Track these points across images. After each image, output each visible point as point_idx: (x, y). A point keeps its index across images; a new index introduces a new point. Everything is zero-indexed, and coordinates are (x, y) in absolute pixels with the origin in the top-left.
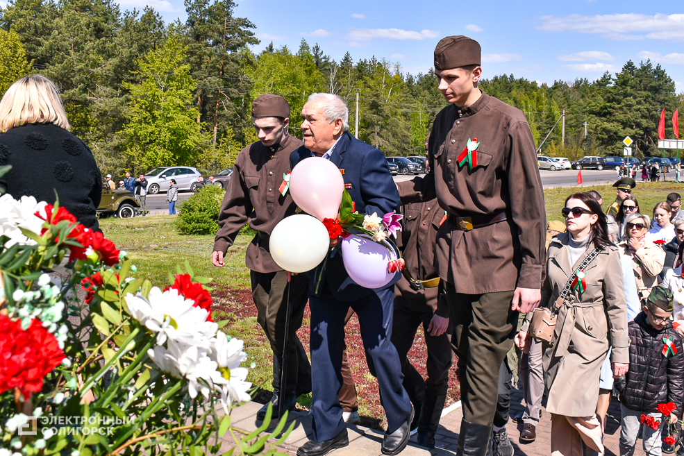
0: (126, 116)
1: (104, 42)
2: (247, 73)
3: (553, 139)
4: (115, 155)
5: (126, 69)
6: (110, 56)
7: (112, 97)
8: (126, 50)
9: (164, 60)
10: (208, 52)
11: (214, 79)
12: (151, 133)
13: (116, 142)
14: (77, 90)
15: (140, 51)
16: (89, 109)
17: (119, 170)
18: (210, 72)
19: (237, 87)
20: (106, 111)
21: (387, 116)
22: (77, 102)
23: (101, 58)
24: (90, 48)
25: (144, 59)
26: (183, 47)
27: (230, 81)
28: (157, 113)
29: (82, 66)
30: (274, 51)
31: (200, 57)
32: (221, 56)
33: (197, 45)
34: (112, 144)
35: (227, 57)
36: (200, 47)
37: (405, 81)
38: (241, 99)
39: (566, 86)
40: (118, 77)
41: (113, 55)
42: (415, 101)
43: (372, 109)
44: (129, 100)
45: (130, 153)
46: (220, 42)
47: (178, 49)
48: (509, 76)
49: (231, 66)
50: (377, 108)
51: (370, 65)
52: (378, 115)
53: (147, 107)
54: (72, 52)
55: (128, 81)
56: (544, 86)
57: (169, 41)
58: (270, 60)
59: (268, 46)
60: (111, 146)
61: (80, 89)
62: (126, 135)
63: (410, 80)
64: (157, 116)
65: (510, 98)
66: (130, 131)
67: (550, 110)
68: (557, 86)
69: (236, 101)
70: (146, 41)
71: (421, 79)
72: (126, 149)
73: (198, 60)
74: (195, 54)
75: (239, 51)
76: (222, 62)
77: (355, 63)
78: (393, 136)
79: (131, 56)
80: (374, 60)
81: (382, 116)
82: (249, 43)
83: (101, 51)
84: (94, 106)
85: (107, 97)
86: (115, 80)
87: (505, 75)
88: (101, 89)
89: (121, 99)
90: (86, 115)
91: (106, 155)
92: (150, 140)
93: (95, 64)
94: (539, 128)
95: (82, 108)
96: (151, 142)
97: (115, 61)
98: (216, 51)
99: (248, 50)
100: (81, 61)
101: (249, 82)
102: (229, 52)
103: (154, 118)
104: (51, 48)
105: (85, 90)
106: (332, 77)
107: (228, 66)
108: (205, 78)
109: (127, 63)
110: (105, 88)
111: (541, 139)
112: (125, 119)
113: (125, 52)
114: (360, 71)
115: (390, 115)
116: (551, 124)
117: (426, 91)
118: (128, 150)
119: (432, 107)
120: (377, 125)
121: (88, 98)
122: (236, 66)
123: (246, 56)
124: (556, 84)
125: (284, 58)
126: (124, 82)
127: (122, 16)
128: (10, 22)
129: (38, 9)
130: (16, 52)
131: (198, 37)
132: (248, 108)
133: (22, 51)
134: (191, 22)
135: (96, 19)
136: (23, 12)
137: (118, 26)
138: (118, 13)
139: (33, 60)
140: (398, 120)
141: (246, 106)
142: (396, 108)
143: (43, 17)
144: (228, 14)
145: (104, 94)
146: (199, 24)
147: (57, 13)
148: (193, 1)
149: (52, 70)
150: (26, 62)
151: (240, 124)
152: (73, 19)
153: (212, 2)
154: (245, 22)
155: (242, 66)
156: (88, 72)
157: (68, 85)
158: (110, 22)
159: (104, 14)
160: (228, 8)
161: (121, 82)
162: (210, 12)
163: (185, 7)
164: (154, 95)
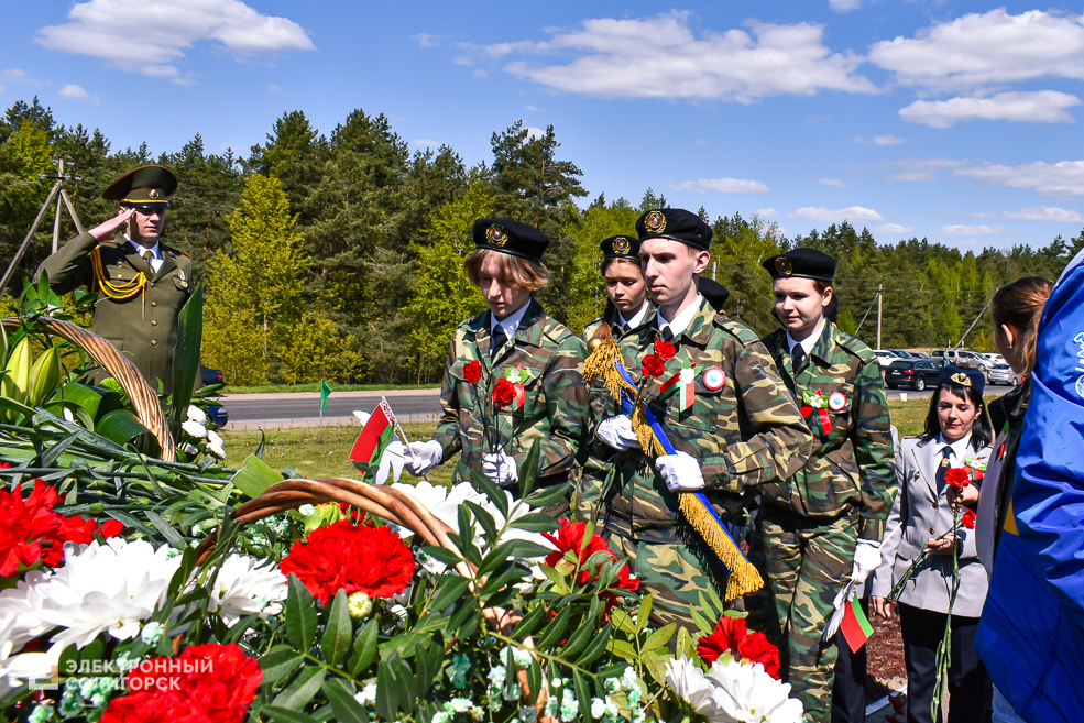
0: (413, 288)
1: (389, 192)
2: (569, 232)
3: (981, 327)
4: (396, 339)
5: (414, 227)
6: (394, 209)
7: (395, 263)
8: (415, 202)
9: (463, 215)
10: (520, 206)
12: (444, 310)
13: (398, 322)
14: (351, 253)
15: (433, 203)
16: (365, 277)
17: (401, 358)
19: (556, 252)
20: (386, 282)
21: (754, 293)
22: (351, 269)
23: (383, 212)
24: (370, 199)
25: (438, 213)
26: (488, 199)
28: (452, 285)
29: (358, 222)
30: (608, 204)
31: (509, 213)
32: (536, 211)
33: (506, 196)
34: (393, 324)
35: (543, 213)
36: (509, 199)
38: (561, 267)
39: (999, 254)
40: (404, 238)
41: (398, 208)
43: (733, 283)
44: (416, 267)
45: (416, 336)
46: (536, 193)
47: (482, 201)
48: (920, 241)
49: (549, 225)
50: (740, 282)
51: (732, 225)
52: (743, 292)
53: (439, 277)
54: (346, 203)
55: (416, 242)
56: (969, 254)
57: (471, 191)
58: (601, 218)
59: (597, 198)
60: (392, 327)
61: (355, 252)
62: (411, 313)
63: (785, 245)
64: (453, 288)
65: (922, 270)
66: (417, 307)
67: (980, 288)
68: (987, 255)
69: (556, 268)
72: (410, 332)
73: (507, 216)
74: (503, 208)
75: (559, 204)
76: (538, 219)
78: (762, 321)
79: (421, 210)
80: (738, 218)
81: (748, 293)
82: (574, 194)
83: (383, 204)
84: (372, 274)
85: (388, 262)
86: (399, 241)
87: (915, 239)
88: (383, 253)
89: (406, 265)
90: (362, 286)
91: (386, 338)
92: (442, 320)
93: (375, 220)
94: (962, 312)
95: (357, 276)
96: (443, 322)
97: (400, 216)
98: (530, 205)
99: (571, 203)
100: (358, 216)
101: (572, 246)
102: (546, 206)
103: (448, 291)
104: (320, 198)
105: (360, 254)
107: (545, 225)
109: (416, 219)
110: (386, 251)
111: (964, 328)
112: (411, 292)
113: (414, 205)
114: (719, 232)
115: (757, 291)
116: (978, 307)
118: (414, 332)
120: (740, 304)
121: (365, 264)
122: (556, 225)
123: (569, 212)
124: (985, 252)
125: (622, 214)
126: (411, 241)
127: (411, 158)
128: (269, 165)
129: (305, 148)
130: (276, 204)
131: (508, 186)
132: (571, 279)
133: (284, 202)
134: (499, 167)
135: (378, 162)
136: (285, 152)
137: (405, 170)
138: (406, 154)
139: (298, 214)
140: (770, 298)
141: (567, 277)
142: (767, 282)
143: (311, 159)
144: (547, 156)
145: (385, 259)
146: (509, 169)
147: (329, 154)
148: (502, 139)
149: (318, 228)
150: (288, 216)
151: (560, 301)
152: (350, 162)
153: (526, 141)
154: (568, 168)
155: (564, 225)
156: (367, 230)
157: (341, 246)
158: (395, 165)
159: (388, 156)
160: (548, 148)
161: (407, 243)
162: (523, 153)
163: (492, 147)
164: (449, 261)
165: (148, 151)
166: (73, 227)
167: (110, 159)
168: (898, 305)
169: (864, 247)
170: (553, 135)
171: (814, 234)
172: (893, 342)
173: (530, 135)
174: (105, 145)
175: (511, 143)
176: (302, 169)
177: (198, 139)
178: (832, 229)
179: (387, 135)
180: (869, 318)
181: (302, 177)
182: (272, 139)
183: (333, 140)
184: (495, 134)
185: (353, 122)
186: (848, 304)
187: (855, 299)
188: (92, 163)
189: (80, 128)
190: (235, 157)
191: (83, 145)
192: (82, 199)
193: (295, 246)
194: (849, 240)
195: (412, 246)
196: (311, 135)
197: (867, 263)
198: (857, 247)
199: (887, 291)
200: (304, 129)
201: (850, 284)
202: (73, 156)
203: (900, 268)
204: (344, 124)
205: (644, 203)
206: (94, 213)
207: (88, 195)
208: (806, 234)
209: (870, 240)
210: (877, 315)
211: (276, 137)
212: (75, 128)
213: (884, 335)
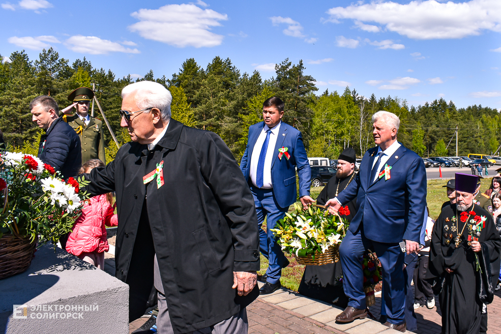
0: (240, 134)
1: (229, 92)
2: (311, 108)
5: (241, 107)
6: (232, 99)
10: (288, 96)
11: (292, 112)
14: (213, 119)
15: (249, 96)
16: (220, 129)
18: (289, 108)
19: (305, 116)
20: (229, 131)
22: (214, 126)
23: (227, 101)
24: (221, 96)
25: (251, 101)
26: (273, 94)
27: (301, 112)
29: (216, 105)
30: (329, 94)
32: (295, 98)
33: (282, 92)
35: (299, 99)
36: (284, 93)
37: (409, 111)
38: (307, 123)
40: (236, 112)
41: (233, 99)
42: (415, 122)
44: (241, 124)
45: (242, 154)
46: (295, 90)
47: (269, 95)
48: (478, 106)
49: (301, 104)
51: (387, 101)
54: (211, 98)
55: (241, 114)
57: (264, 90)
58: (326, 100)
59: (325, 91)
61: (215, 119)
62: (240, 144)
63: (413, 110)
65: (479, 120)
66: (242, 142)
69: (305, 124)
70: (252, 91)
71: (420, 109)
75: (307, 95)
76: (296, 101)
77: (378, 100)
79: (243, 99)
80: (389, 98)
82: (313, 90)
83: (227, 97)
84: (223, 128)
85: (230, 123)
86: (234, 113)
87: (475, 105)
88: (227, 119)
89: (237, 124)
93: (224, 105)
98: (293, 95)
99: (312, 94)
100: (216, 103)
101: (312, 113)
102: (301, 96)
104: (200, 96)
105: (218, 119)
106: (362, 109)
107: (300, 104)
108: (286, 111)
109: (241, 103)
110: (228, 118)
111: (499, 146)
113: (240, 97)
114: (381, 105)
117: (423, 116)
118: (241, 152)
119: (425, 126)
121: (220, 123)
122: (304, 104)
123: (310, 98)
125: (335, 98)
126: (239, 114)
127: (241, 77)
128: (180, 82)
129: (195, 74)
130: (182, 99)
131: (282, 87)
132: (312, 128)
133: (185, 98)
134: (279, 79)
135: (226, 79)
136: (187, 76)
137: (238, 82)
138: (239, 75)
139: (191, 103)
140: (404, 134)
141: (311, 127)
142: (403, 127)
143: (197, 79)
144: (300, 74)
145: (228, 121)
146: (283, 80)
147: (205, 76)
148: (280, 67)
149: (200, 108)
150: (187, 104)
151: (307, 138)
152: (212, 80)
153: (291, 67)
154: (309, 78)
155: (308, 103)
156: (220, 109)
157: (209, 116)
158: (234, 80)
159: (231, 76)
160: (300, 70)
161: (238, 114)
162: (289, 73)
163: (276, 70)
164: (255, 121)
165: (131, 78)
166: (99, 111)
167: (115, 82)
168: (467, 136)
169: (451, 110)
170: (302, 64)
171: (427, 104)
172: (464, 153)
173: (292, 65)
174: (113, 76)
175: (284, 68)
176: (194, 83)
177: (151, 72)
178: (436, 102)
179: (231, 67)
180: (452, 142)
181: (194, 87)
182: (182, 71)
183: (207, 70)
184: (276, 65)
185: (215, 62)
186: (442, 136)
187: (446, 134)
188: (107, 84)
189: (102, 70)
190: (166, 79)
191: (103, 77)
192: (103, 99)
193: (190, 116)
194: (443, 107)
195: (240, 115)
196: (197, 69)
197: (452, 117)
198: (447, 110)
199: (461, 130)
200: (195, 66)
201: (443, 127)
202: (99, 81)
203: (468, 119)
204: (211, 63)
205: (345, 93)
206: (108, 105)
207: (105, 98)
208: (423, 105)
209: (453, 106)
210: (456, 141)
211: (183, 70)
212: (100, 70)
213: (460, 150)
